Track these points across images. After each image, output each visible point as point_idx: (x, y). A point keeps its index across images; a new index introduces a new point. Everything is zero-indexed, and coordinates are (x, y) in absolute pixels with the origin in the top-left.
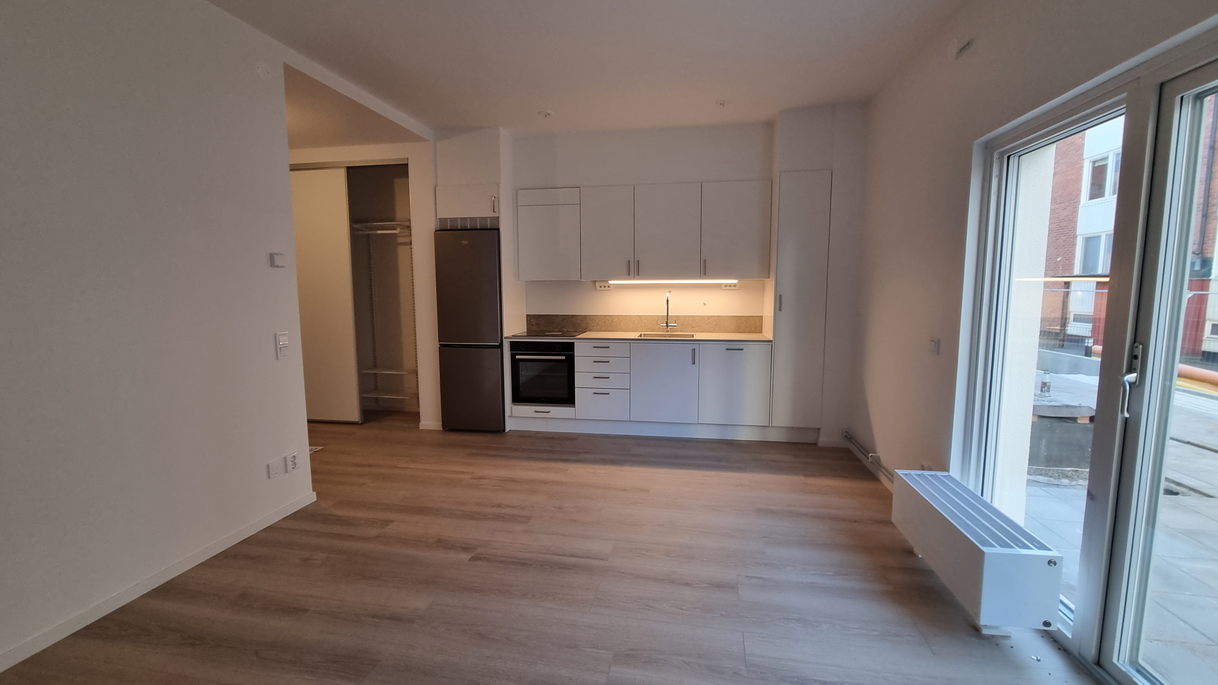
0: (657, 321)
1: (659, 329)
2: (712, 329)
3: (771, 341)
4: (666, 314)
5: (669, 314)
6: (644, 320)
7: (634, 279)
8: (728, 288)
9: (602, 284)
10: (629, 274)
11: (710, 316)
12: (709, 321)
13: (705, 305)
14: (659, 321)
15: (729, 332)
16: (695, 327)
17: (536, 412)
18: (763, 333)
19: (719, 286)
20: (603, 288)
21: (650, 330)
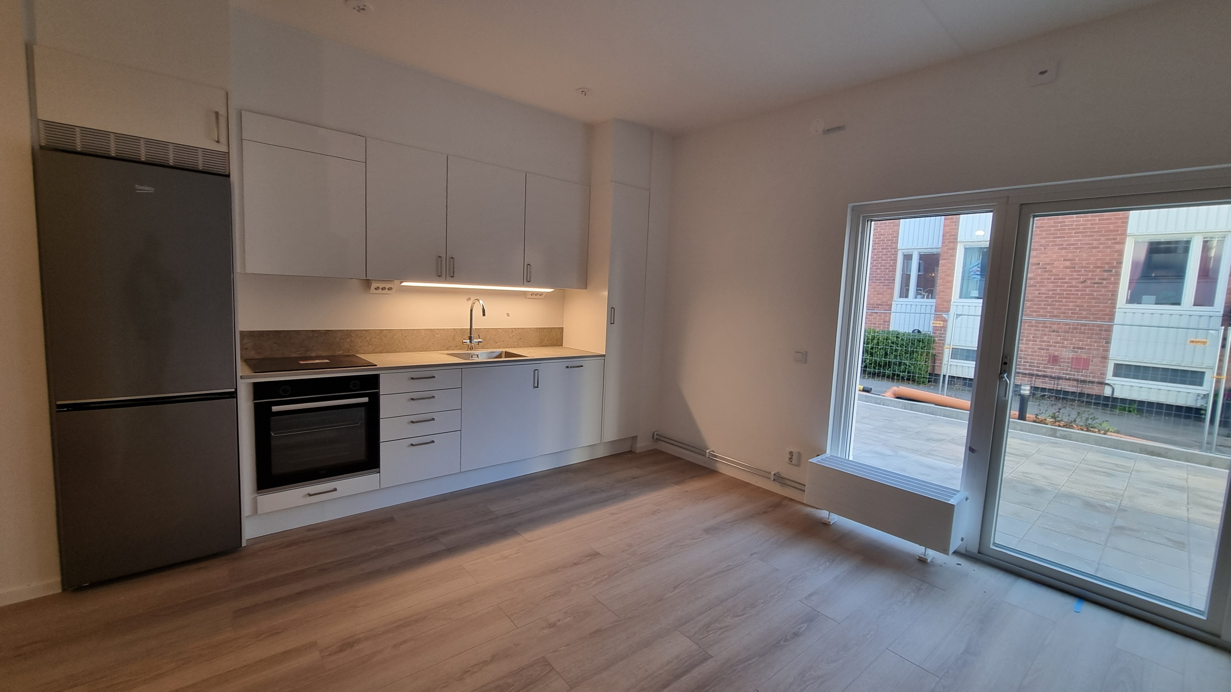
0: (454, 336)
1: (456, 347)
2: (516, 344)
3: (604, 356)
4: (469, 328)
5: (473, 327)
6: (437, 336)
7: (446, 281)
8: (534, 297)
9: (381, 285)
10: (439, 276)
11: (514, 328)
12: (513, 334)
13: (509, 316)
14: (456, 336)
15: (532, 347)
16: (498, 342)
17: (310, 495)
18: (563, 346)
19: (525, 293)
20: (380, 291)
21: (444, 349)
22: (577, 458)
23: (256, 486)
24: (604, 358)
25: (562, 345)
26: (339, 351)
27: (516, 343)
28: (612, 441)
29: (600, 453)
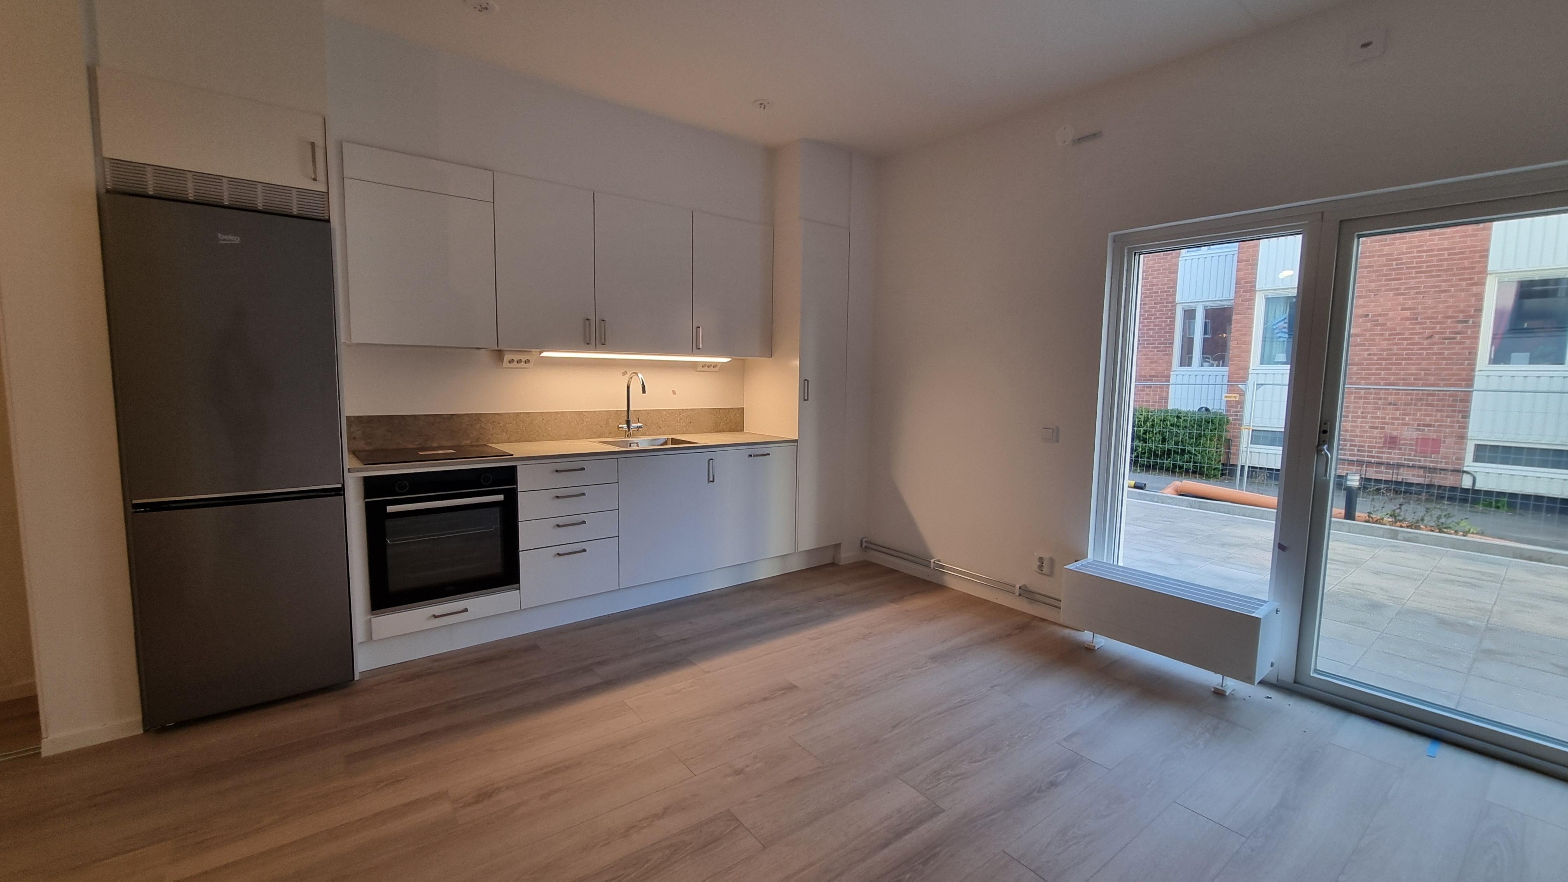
0: (607, 420)
1: (611, 433)
2: (685, 429)
3: (796, 441)
4: (626, 409)
5: (631, 409)
6: (587, 420)
7: (596, 349)
8: (706, 369)
9: (516, 357)
10: (587, 343)
11: (682, 410)
12: (681, 416)
13: (675, 394)
14: (610, 420)
15: (705, 432)
16: (662, 427)
17: (435, 617)
18: (745, 431)
19: (693, 366)
20: (515, 364)
21: (595, 436)
22: (765, 572)
23: (369, 606)
24: (796, 444)
25: (743, 431)
26: (467, 440)
27: (685, 427)
28: (810, 550)
29: (795, 565)
